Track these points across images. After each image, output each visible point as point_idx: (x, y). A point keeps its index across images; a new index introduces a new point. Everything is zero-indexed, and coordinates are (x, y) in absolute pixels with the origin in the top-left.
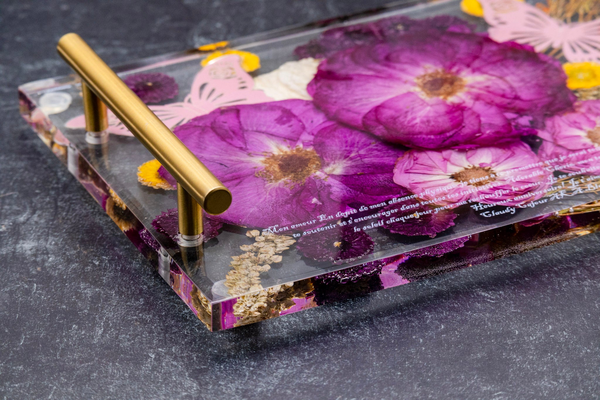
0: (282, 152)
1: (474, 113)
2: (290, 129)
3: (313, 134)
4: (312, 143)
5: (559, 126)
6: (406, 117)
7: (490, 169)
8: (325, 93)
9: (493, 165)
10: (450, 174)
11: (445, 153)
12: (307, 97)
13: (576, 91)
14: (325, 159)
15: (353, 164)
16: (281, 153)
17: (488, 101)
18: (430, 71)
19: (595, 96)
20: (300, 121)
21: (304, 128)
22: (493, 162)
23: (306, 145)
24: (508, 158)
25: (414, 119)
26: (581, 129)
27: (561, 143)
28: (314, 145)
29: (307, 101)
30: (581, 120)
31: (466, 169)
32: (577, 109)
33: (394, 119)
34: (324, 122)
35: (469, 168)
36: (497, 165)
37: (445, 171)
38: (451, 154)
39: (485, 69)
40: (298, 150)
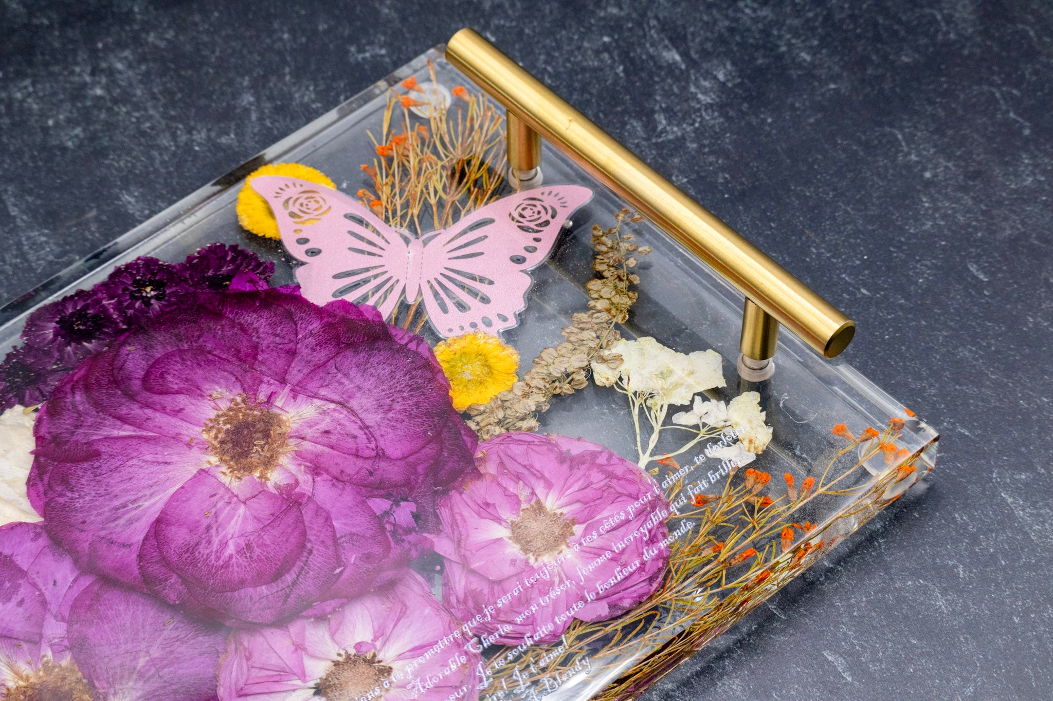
0: (21, 678)
1: (319, 509)
2: (21, 610)
3: (63, 619)
4: (66, 643)
5: (465, 521)
6: (209, 542)
7: (374, 656)
8: (62, 500)
9: (378, 644)
10: (312, 684)
11: (294, 628)
12: (34, 518)
13: (467, 416)
14: (97, 684)
15: (148, 688)
16: (22, 683)
17: (335, 471)
18: (224, 405)
19: (499, 422)
20: (34, 585)
21: (44, 603)
22: (376, 639)
23: (58, 651)
24: (399, 620)
25: (224, 544)
26: (498, 520)
27: (475, 565)
28: (70, 648)
29: (35, 525)
30: (495, 497)
31: (337, 664)
32: (482, 470)
33: (191, 549)
34: (75, 581)
35: (341, 659)
36: (384, 644)
37: (303, 676)
38: (304, 629)
39: (312, 386)
40: (47, 669)
